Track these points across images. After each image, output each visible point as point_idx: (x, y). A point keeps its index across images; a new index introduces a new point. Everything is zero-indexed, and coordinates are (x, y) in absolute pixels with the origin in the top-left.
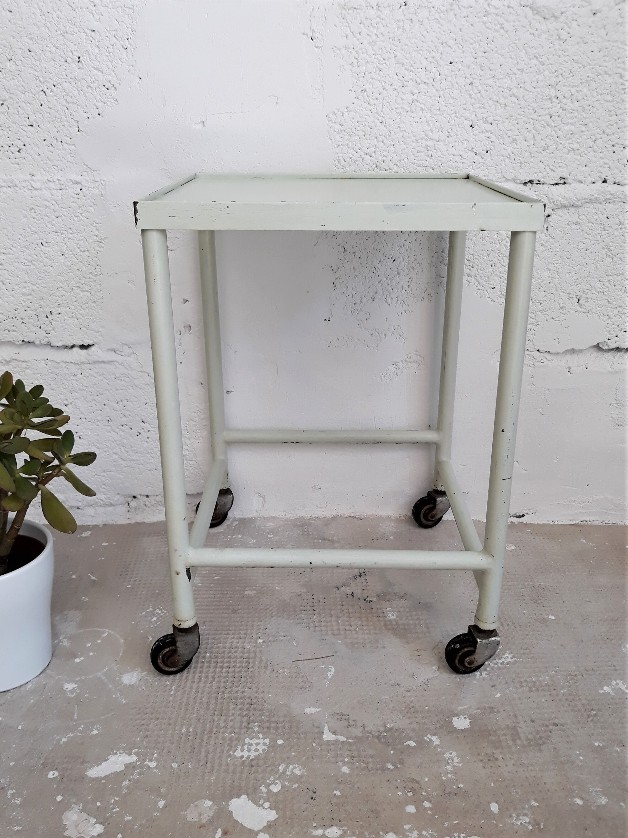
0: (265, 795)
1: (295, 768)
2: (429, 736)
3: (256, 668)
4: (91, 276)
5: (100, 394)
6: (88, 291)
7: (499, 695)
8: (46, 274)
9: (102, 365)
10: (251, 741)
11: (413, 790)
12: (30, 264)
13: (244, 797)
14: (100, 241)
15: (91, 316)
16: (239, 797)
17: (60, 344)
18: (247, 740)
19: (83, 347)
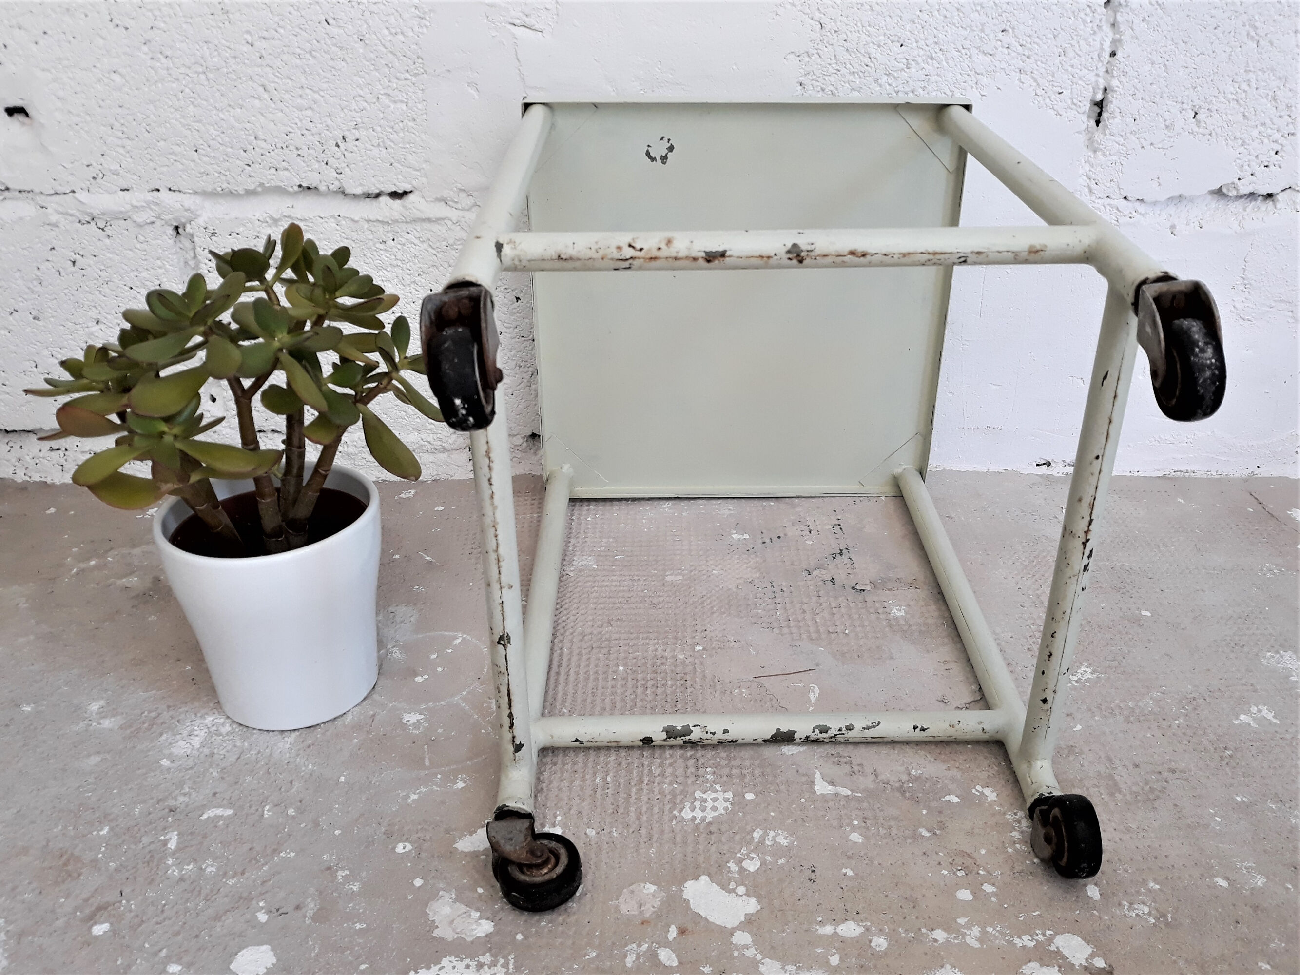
0: (736, 875)
1: (777, 835)
2: (978, 787)
3: (698, 687)
4: (408, 76)
5: (423, 272)
6: (402, 102)
7: (1079, 727)
8: (334, 72)
9: (427, 225)
10: (704, 796)
11: (964, 868)
12: (308, 56)
13: (704, 879)
14: (422, 15)
15: (409, 143)
16: (696, 878)
17: (359, 191)
18: (698, 794)
19: (395, 195)
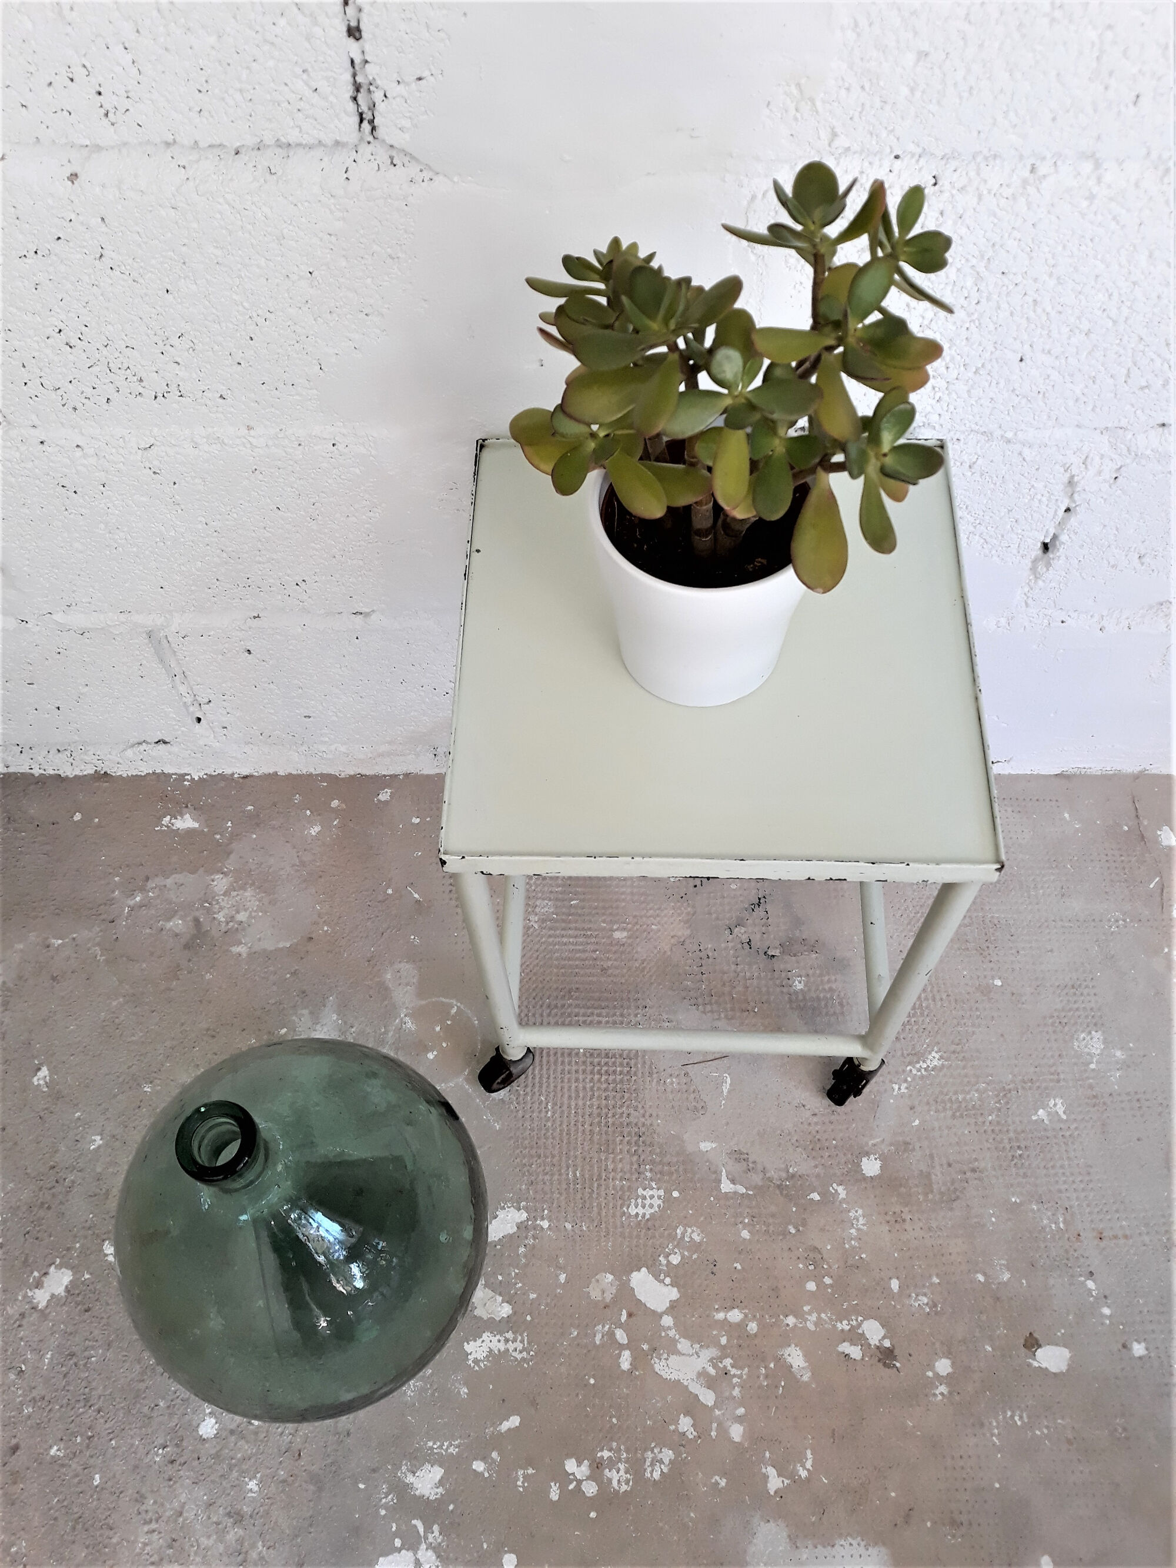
0: (665, 1268)
1: (693, 1231)
2: (835, 1185)
3: (640, 1075)
7: (917, 1122)
10: (645, 1193)
11: (815, 1263)
13: (644, 1270)
16: (639, 1270)
18: (640, 1191)
